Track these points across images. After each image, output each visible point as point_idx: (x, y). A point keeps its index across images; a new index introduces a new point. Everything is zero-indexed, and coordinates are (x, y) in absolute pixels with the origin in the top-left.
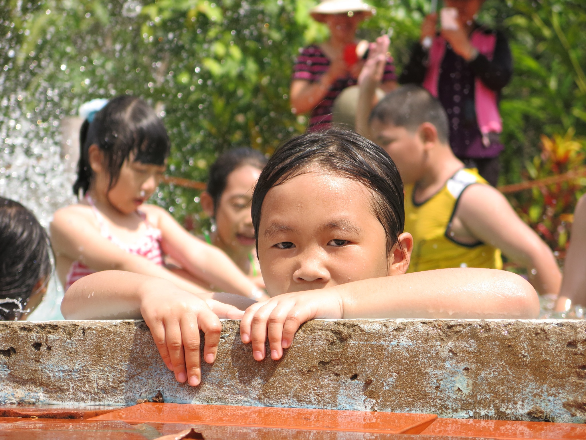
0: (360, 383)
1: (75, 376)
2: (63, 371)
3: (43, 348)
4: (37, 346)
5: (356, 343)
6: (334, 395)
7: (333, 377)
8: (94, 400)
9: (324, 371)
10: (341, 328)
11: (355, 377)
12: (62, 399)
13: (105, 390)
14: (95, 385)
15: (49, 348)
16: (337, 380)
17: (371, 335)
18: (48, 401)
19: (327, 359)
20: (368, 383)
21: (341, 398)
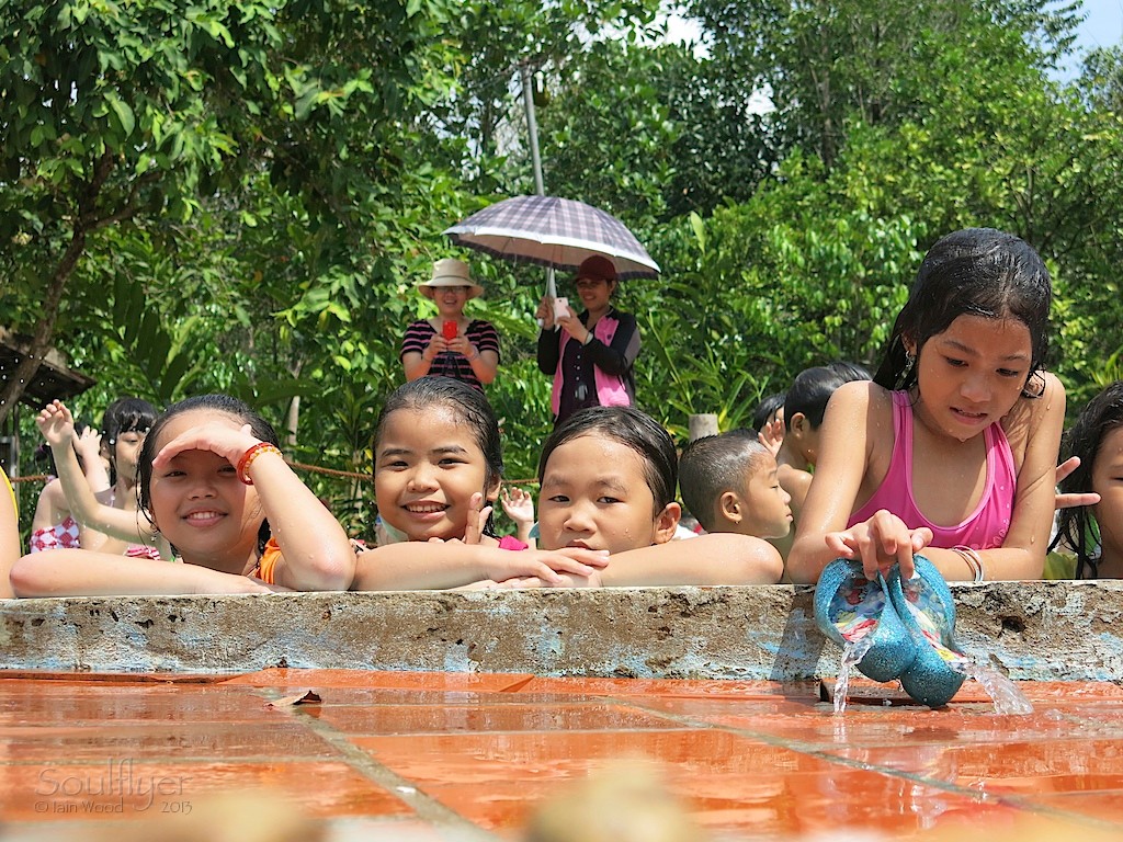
0: (464, 647)
1: (207, 644)
2: (196, 641)
3: (178, 620)
4: (173, 618)
5: (461, 611)
6: (441, 659)
7: (440, 642)
8: (225, 666)
9: (432, 638)
10: (447, 599)
11: (459, 642)
12: (195, 666)
13: (234, 657)
14: (225, 653)
15: (183, 620)
16: (444, 645)
17: (474, 604)
18: (183, 667)
19: (435, 627)
20: (472, 647)
21: (447, 661)
